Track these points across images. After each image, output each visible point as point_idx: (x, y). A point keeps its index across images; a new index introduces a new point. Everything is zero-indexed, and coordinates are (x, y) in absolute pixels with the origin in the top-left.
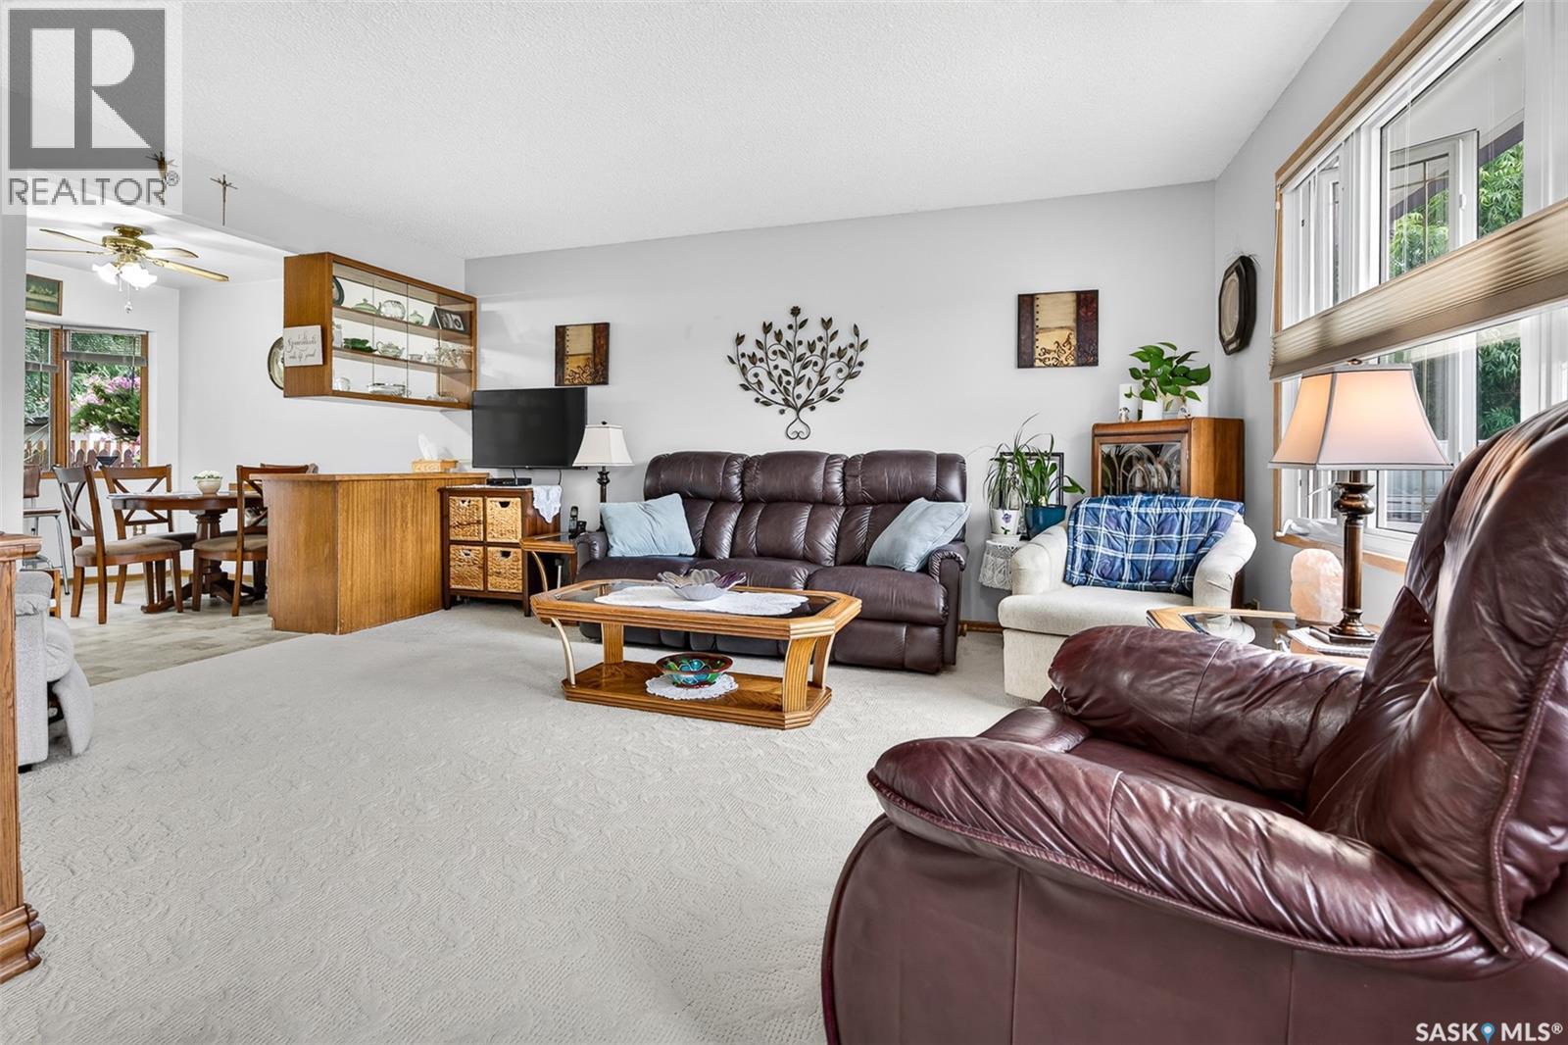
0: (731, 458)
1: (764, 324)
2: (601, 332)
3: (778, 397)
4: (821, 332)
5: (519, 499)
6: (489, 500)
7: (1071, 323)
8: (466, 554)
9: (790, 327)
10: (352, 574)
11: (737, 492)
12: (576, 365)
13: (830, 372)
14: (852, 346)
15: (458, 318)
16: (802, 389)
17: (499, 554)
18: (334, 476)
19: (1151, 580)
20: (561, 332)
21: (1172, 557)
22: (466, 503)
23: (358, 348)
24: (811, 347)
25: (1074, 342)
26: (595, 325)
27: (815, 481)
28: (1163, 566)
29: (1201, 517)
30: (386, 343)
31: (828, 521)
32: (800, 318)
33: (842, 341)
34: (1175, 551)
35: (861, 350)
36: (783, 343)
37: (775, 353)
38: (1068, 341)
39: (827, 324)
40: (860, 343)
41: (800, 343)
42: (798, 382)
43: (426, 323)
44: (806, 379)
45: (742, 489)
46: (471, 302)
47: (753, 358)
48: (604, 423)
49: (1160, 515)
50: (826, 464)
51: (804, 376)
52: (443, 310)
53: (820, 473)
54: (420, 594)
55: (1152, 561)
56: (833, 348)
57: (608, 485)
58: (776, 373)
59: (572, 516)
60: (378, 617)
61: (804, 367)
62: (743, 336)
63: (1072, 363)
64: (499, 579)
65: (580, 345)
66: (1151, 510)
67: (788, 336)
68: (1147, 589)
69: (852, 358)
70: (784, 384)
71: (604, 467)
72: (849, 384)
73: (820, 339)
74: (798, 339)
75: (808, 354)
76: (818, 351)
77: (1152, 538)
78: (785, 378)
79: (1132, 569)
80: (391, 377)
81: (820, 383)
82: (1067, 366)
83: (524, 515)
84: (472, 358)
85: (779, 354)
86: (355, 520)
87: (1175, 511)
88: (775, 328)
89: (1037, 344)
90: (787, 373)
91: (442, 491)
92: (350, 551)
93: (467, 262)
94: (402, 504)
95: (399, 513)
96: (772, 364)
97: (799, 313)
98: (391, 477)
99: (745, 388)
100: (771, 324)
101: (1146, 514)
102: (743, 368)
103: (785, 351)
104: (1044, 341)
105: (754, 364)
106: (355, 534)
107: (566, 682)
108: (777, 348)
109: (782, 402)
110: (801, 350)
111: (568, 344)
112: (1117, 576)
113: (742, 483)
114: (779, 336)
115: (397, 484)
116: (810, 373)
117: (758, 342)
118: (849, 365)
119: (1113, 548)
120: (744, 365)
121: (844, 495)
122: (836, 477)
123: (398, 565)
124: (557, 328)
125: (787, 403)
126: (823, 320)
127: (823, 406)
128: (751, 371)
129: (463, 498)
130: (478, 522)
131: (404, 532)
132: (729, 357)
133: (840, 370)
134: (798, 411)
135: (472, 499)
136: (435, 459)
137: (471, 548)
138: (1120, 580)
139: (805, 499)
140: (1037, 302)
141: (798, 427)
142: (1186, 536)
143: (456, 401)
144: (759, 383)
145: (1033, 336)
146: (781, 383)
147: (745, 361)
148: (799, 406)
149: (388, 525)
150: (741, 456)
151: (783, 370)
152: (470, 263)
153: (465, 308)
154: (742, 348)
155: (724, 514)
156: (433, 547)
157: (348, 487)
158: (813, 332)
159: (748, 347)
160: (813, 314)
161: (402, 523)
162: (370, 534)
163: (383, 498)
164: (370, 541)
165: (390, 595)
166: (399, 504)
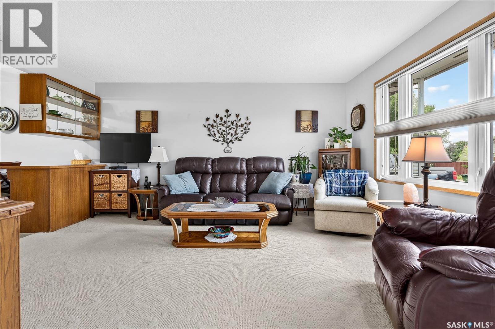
0: (208, 159)
1: (216, 114)
2: (155, 114)
3: (221, 139)
4: (236, 118)
5: (126, 174)
6: (112, 175)
7: (311, 120)
8: (101, 196)
9: (225, 116)
10: (56, 207)
11: (210, 171)
12: (145, 125)
13: (239, 131)
14: (246, 123)
15: (93, 105)
16: (229, 137)
17: (117, 195)
18: (49, 167)
19: (349, 193)
20: (138, 113)
21: (354, 187)
22: (101, 176)
23: (55, 114)
24: (232, 123)
25: (311, 125)
26: (153, 111)
27: (238, 166)
28: (352, 189)
29: (360, 175)
30: (65, 113)
31: (243, 179)
32: (229, 113)
33: (243, 121)
34: (355, 185)
35: (249, 125)
36: (223, 121)
37: (220, 124)
38: (310, 125)
39: (237, 116)
40: (249, 122)
41: (229, 121)
42: (228, 134)
43: (80, 106)
44: (231, 133)
45: (212, 170)
46: (98, 99)
47: (212, 126)
48: (159, 147)
49: (349, 175)
50: (241, 161)
51: (230, 132)
52: (86, 101)
53: (239, 164)
54: (82, 212)
55: (349, 188)
56: (240, 124)
57: (160, 169)
58: (220, 131)
59: (145, 180)
60: (66, 224)
61: (230, 129)
62: (209, 118)
63: (311, 131)
64: (117, 205)
65: (146, 118)
66: (346, 174)
67: (224, 119)
68: (349, 196)
69: (246, 127)
70: (223, 135)
71: (159, 162)
72: (245, 136)
73: (235, 121)
74: (228, 120)
75: (231, 125)
76: (234, 124)
77: (347, 181)
78: (224, 133)
79: (343, 190)
80: (67, 127)
81: (236, 135)
82: (310, 132)
83: (128, 180)
84: (98, 121)
85: (221, 125)
86: (57, 184)
87: (352, 174)
88: (220, 116)
89: (301, 125)
90: (224, 131)
91: (90, 172)
92: (55, 197)
93: (96, 84)
94: (75, 177)
95: (73, 181)
96: (219, 128)
97: (228, 111)
98: (71, 167)
99: (210, 135)
100: (219, 115)
101: (345, 175)
102: (209, 129)
103: (224, 124)
104: (304, 125)
105: (213, 127)
106: (57, 190)
107: (175, 241)
108: (221, 123)
109: (223, 141)
110: (229, 124)
111: (141, 117)
112: (339, 193)
113: (212, 167)
114: (221, 119)
115: (73, 169)
116: (232, 131)
117: (214, 120)
118: (245, 129)
119: (337, 185)
120: (209, 128)
121: (247, 171)
122: (244, 165)
123: (73, 201)
124: (137, 111)
125: (224, 141)
126: (236, 114)
127: (236, 142)
128: (212, 130)
129: (100, 174)
130: (107, 183)
131: (75, 188)
132: (204, 125)
133: (242, 131)
134: (228, 144)
135: (104, 174)
136: (82, 159)
137: (103, 193)
138: (340, 193)
139: (235, 172)
140: (301, 113)
141: (228, 149)
142: (357, 181)
143: (92, 137)
144: (215, 134)
145: (300, 123)
146: (222, 134)
147: (209, 126)
148: (228, 142)
149: (70, 186)
150: (211, 158)
151: (223, 130)
152: (97, 84)
153: (95, 101)
154: (208, 122)
155: (207, 178)
156: (87, 194)
157: (54, 171)
158: (233, 118)
159: (211, 122)
160: (233, 112)
161: (75, 185)
162: (63, 190)
163: (68, 175)
164: (63, 193)
165: (70, 214)
166: (74, 177)
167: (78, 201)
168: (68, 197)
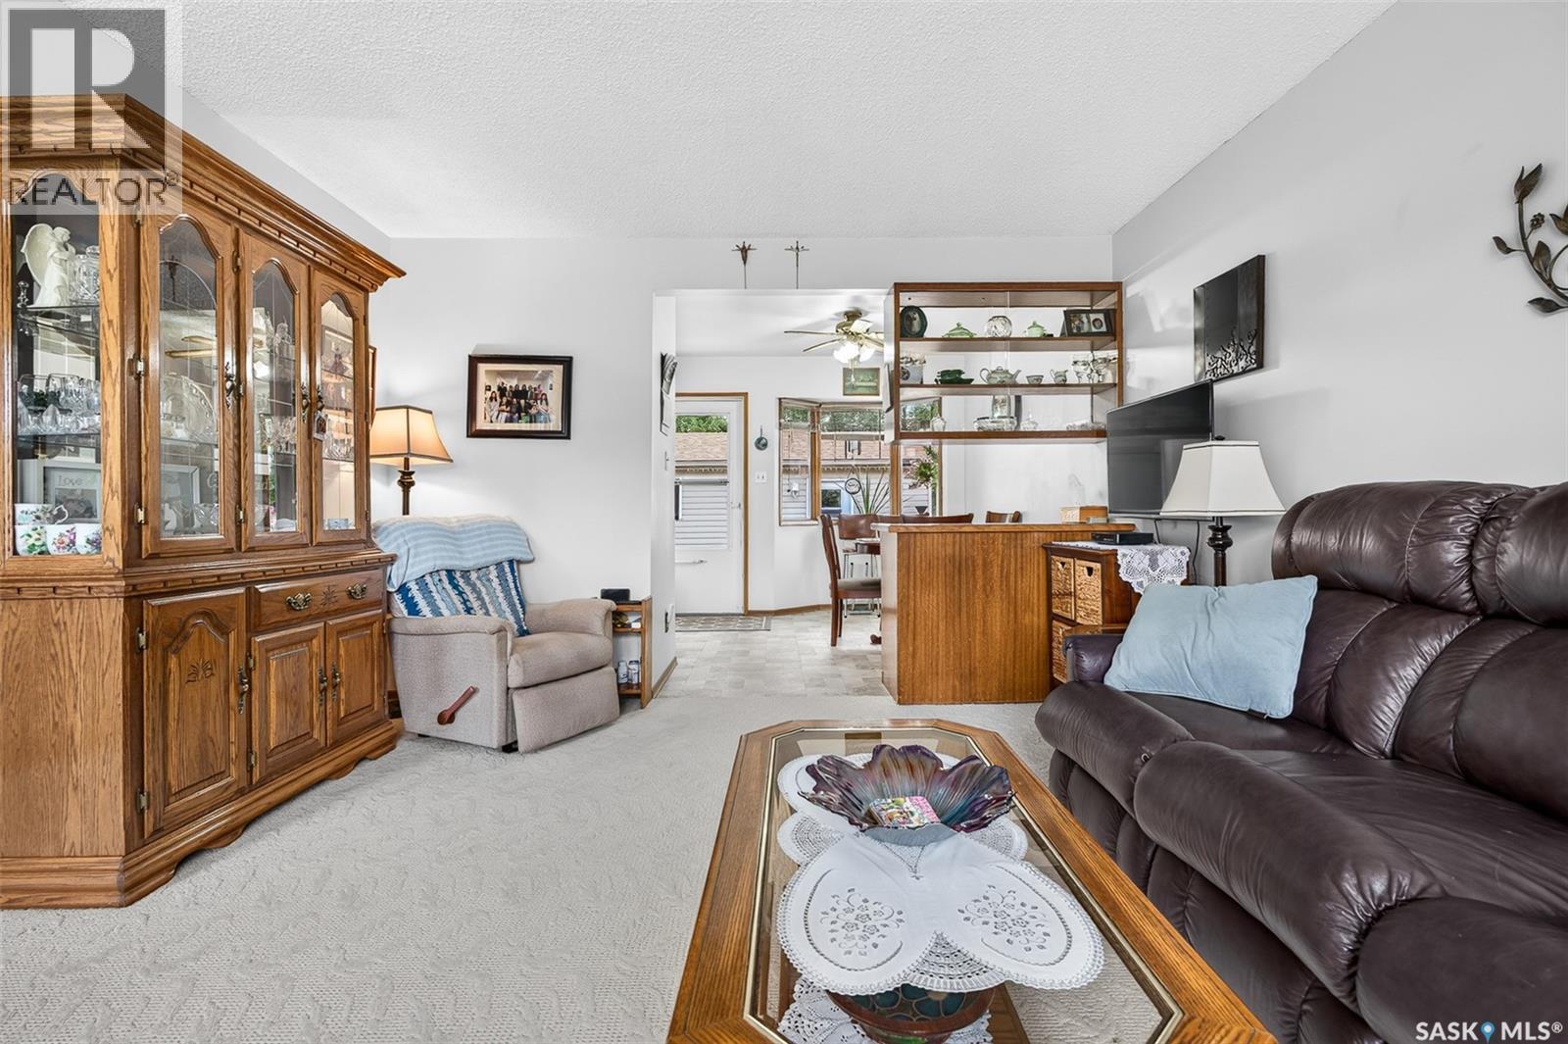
0: (1450, 496)
5: (1100, 565)
6: (1078, 563)
8: (1063, 635)
10: (914, 639)
11: (1456, 585)
22: (1063, 565)
23: (948, 381)
30: (990, 369)
43: (1057, 335)
46: (1115, 292)
52: (1076, 312)
54: (1014, 674)
60: (950, 693)
62: (1536, 172)
71: (1220, 520)
83: (1105, 591)
84: (1120, 366)
86: (918, 576)
91: (1045, 548)
92: (911, 612)
94: (984, 560)
95: (979, 572)
106: (918, 594)
115: (977, 537)
120: (1541, 246)
123: (978, 636)
129: (1060, 558)
130: (1071, 594)
131: (987, 596)
135: (1066, 560)
137: (1064, 626)
147: (1544, 234)
149: (964, 586)
153: (1107, 301)
156: (1035, 619)
159: (1554, 196)
161: (984, 586)
162: (938, 595)
163: (957, 553)
164: (938, 603)
165: (967, 671)
166: (980, 562)
167: (998, 637)
168: (957, 619)
